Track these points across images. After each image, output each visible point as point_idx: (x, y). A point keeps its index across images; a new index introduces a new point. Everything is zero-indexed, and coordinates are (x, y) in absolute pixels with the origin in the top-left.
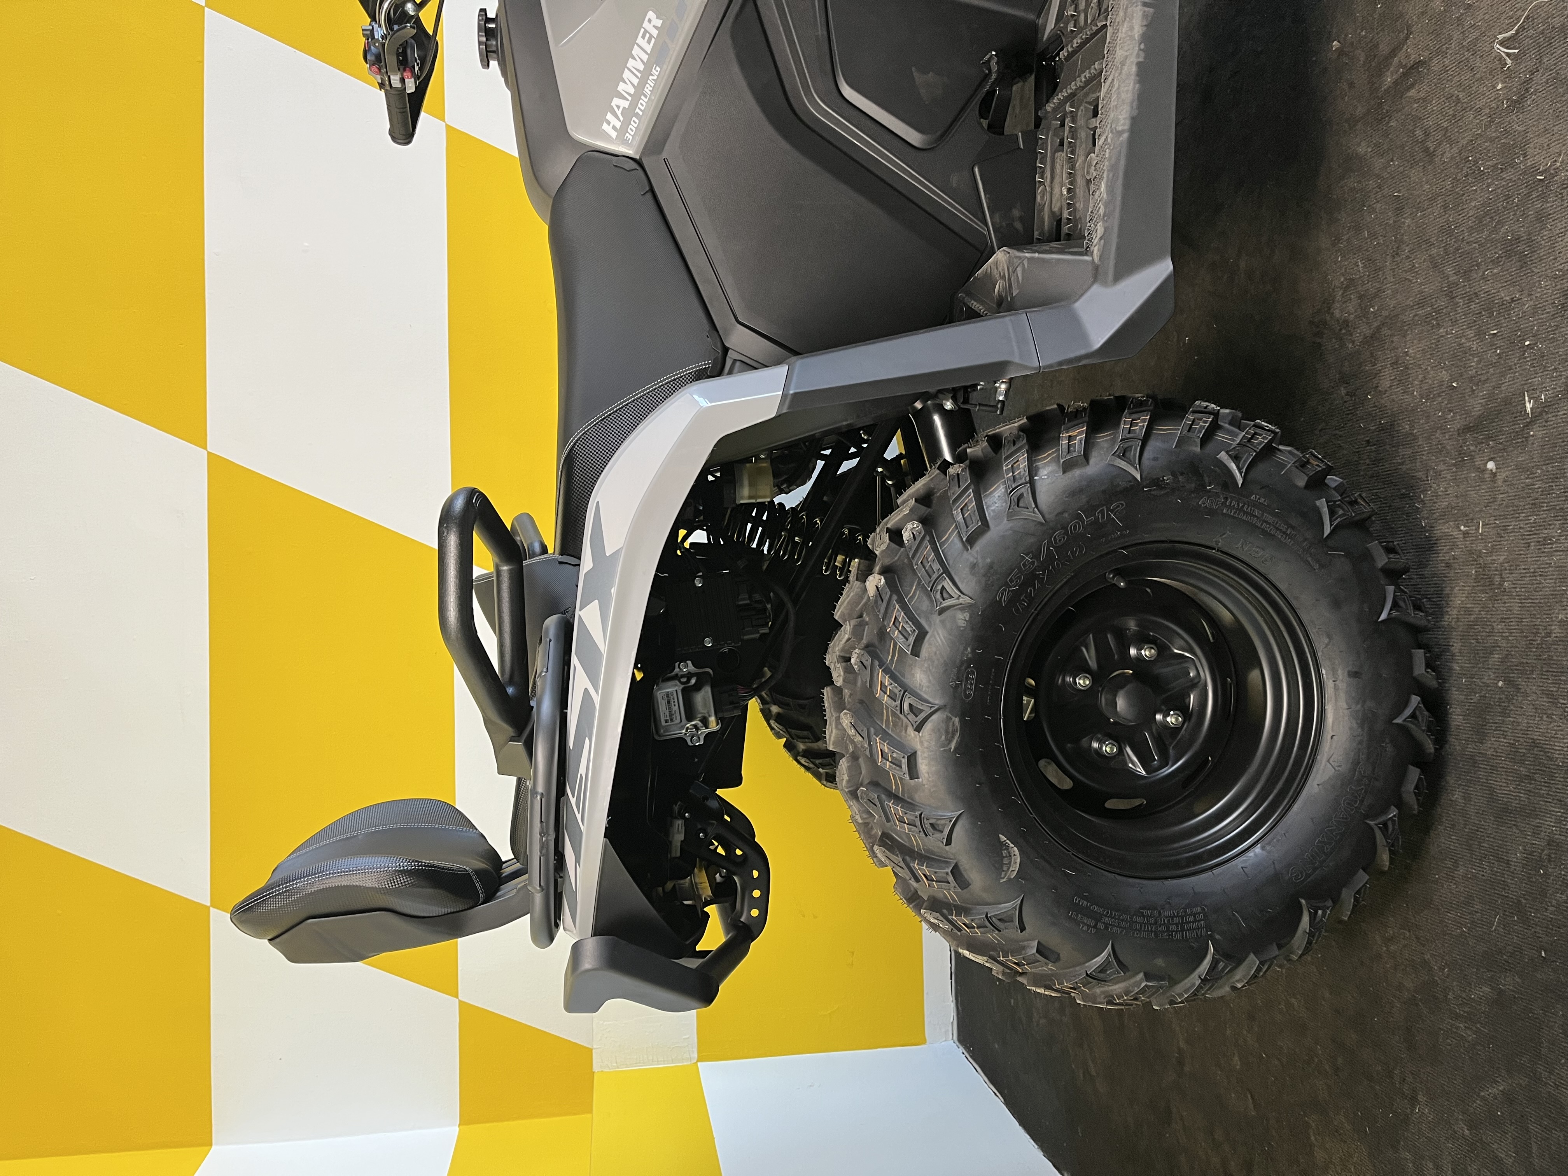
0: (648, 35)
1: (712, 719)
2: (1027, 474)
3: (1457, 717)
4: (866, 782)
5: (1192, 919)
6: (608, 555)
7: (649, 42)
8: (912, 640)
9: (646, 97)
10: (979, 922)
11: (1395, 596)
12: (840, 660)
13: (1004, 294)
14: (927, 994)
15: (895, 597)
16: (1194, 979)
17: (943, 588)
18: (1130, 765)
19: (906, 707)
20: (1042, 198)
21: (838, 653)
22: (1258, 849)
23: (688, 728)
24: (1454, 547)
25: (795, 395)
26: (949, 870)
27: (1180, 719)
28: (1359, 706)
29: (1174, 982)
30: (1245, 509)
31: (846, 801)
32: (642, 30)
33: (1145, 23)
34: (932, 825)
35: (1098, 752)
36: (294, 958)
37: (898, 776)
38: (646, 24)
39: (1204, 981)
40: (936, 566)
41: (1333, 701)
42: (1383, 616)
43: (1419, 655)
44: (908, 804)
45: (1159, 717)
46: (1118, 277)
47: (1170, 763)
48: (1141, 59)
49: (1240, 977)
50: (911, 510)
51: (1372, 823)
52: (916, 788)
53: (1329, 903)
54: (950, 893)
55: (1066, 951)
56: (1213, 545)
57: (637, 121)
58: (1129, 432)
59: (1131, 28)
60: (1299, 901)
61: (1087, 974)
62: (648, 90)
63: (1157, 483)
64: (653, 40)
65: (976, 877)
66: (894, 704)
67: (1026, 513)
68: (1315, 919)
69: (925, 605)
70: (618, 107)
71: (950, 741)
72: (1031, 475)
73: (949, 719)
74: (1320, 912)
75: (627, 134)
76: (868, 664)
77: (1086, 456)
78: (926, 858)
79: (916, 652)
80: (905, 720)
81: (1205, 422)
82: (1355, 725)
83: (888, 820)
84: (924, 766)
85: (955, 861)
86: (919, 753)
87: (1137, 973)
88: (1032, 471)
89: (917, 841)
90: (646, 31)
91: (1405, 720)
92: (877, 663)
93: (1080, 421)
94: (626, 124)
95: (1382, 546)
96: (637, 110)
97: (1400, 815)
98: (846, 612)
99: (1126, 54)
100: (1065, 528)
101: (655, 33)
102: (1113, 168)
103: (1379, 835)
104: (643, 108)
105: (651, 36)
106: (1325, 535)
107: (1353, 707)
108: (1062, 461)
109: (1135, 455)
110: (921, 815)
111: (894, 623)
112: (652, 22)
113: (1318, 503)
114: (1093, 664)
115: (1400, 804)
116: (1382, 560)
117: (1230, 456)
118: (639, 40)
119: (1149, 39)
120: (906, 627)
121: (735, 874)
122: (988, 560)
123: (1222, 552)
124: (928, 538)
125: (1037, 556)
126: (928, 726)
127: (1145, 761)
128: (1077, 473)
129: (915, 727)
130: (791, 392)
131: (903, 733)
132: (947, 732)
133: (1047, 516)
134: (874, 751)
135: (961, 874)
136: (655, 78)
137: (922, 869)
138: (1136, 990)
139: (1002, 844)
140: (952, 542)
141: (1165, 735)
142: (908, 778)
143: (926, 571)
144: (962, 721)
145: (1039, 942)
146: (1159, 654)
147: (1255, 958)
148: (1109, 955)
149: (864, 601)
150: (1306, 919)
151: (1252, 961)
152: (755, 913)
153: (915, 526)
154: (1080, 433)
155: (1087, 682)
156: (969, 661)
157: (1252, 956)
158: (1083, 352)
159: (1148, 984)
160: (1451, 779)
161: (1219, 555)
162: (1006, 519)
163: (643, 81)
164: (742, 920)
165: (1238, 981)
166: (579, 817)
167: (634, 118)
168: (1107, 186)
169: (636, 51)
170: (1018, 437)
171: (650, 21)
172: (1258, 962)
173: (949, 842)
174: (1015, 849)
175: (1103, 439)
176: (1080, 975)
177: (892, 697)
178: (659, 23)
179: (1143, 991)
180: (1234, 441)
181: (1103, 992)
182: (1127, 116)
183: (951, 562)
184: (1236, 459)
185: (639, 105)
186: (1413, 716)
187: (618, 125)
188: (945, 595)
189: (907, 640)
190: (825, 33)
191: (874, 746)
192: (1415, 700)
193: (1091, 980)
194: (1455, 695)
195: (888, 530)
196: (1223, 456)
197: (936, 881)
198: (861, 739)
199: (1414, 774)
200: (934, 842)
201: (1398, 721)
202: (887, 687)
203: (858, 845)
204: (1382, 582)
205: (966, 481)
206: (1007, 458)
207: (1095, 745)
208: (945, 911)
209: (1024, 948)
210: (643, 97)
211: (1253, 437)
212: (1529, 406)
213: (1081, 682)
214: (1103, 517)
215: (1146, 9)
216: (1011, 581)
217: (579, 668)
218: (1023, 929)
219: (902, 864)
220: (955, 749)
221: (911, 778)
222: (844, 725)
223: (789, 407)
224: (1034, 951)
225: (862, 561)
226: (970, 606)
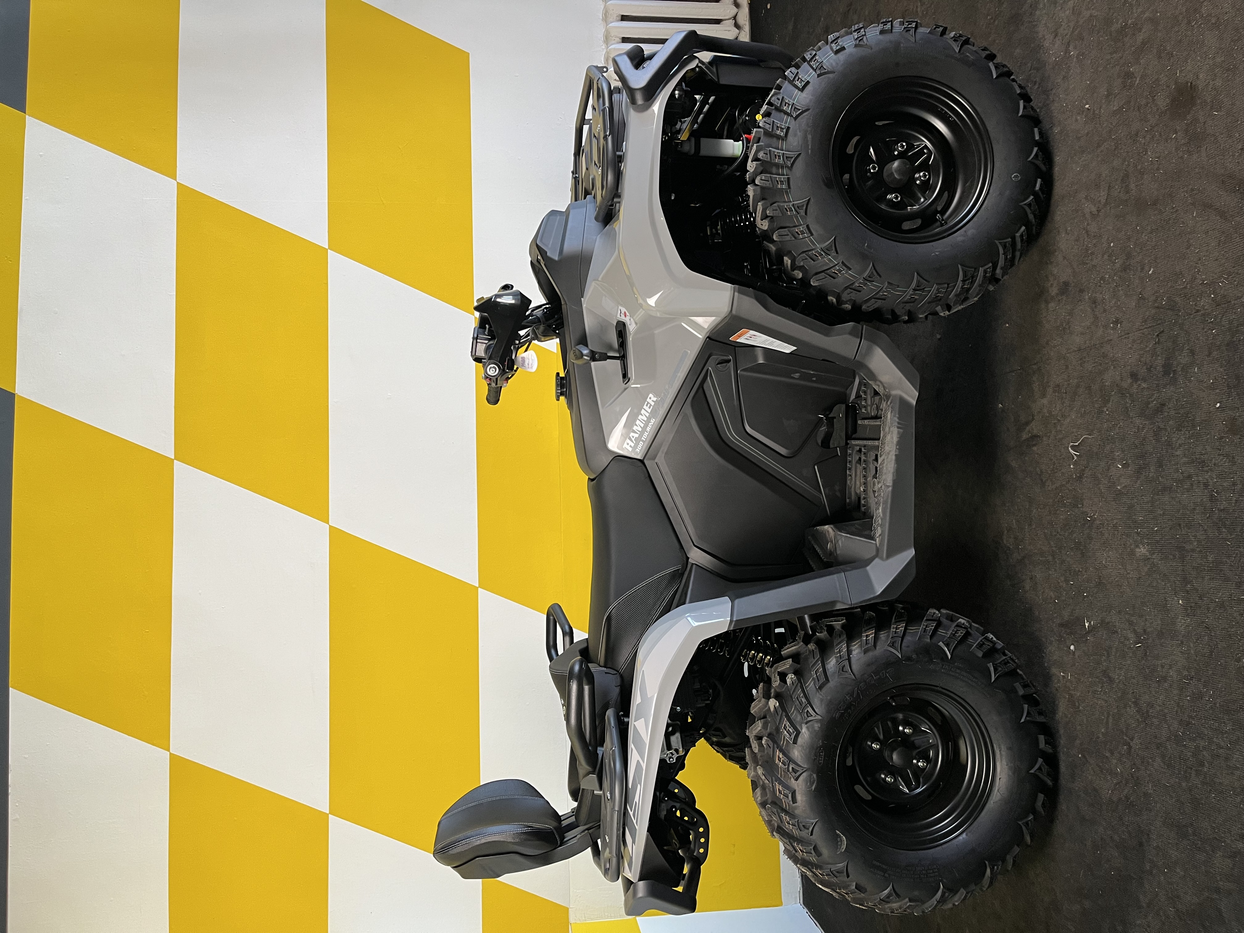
0: (649, 405)
1: (681, 749)
2: (847, 655)
3: (1063, 768)
4: (770, 801)
5: (931, 871)
6: (649, 697)
7: (650, 408)
8: (793, 736)
9: (647, 432)
10: (826, 873)
11: (1028, 710)
12: (756, 738)
13: (832, 550)
14: (783, 872)
15: (784, 714)
16: (934, 901)
17: (808, 711)
18: (901, 787)
19: (790, 769)
20: (850, 483)
21: (754, 734)
22: (964, 835)
23: (667, 754)
24: (1059, 681)
25: (737, 621)
26: (812, 848)
27: (925, 764)
28: (1012, 764)
29: (923, 902)
30: (952, 669)
31: (759, 808)
32: (646, 402)
33: (898, 436)
34: (804, 826)
35: (884, 780)
36: (464, 877)
37: (786, 802)
38: (648, 400)
39: (938, 902)
40: (804, 700)
41: (1000, 761)
42: (1022, 720)
43: (1042, 738)
44: (792, 816)
45: (915, 761)
46: (889, 556)
47: (921, 787)
48: (897, 453)
49: (957, 900)
50: (790, 666)
51: (1020, 823)
52: (795, 808)
53: (1000, 863)
54: (813, 858)
55: (869, 887)
56: (938, 685)
57: (643, 443)
58: (895, 633)
59: (892, 438)
60: (985, 862)
61: (880, 899)
62: (648, 429)
63: (909, 659)
64: (652, 407)
65: (825, 852)
66: (784, 767)
67: (847, 675)
68: (993, 871)
69: (799, 718)
70: (633, 437)
71: (812, 786)
72: (849, 656)
73: (811, 775)
74: (996, 867)
75: (637, 449)
76: (771, 746)
77: (875, 646)
78: (800, 841)
79: (795, 742)
80: (790, 775)
81: (932, 626)
82: (1011, 774)
83: (782, 822)
84: (799, 797)
85: (814, 844)
86: (797, 791)
87: (905, 899)
88: (849, 652)
89: (796, 832)
90: (648, 403)
91: (1035, 771)
92: (775, 746)
93: (870, 627)
94: (636, 445)
95: (1021, 685)
96: (643, 438)
97: (1035, 819)
98: (757, 711)
99: (890, 449)
100: (865, 682)
101: (653, 404)
102: (885, 503)
103: (1024, 828)
104: (645, 437)
105: (651, 405)
106: (992, 681)
107: (1009, 765)
108: (863, 649)
109: (898, 645)
110: (798, 821)
111: (784, 728)
112: (652, 399)
113: (988, 665)
114: (881, 737)
115: (1034, 811)
116: (1021, 692)
117: (944, 644)
118: (645, 407)
119: (901, 443)
120: (790, 729)
121: (691, 830)
122: (829, 698)
123: (942, 688)
124: (799, 684)
125: (852, 695)
126: (801, 778)
127: (908, 786)
128: (870, 654)
129: (795, 778)
130: (735, 620)
131: (789, 781)
132: (810, 781)
133: (856, 676)
134: (775, 788)
135: (817, 849)
136: (652, 424)
137: (799, 847)
138: (905, 907)
139: (838, 835)
140: (811, 685)
141: (918, 772)
142: (792, 803)
143: (799, 702)
144: (817, 776)
145: (856, 884)
146: (914, 731)
147: (964, 890)
148: (891, 890)
149: (767, 708)
150: (988, 871)
151: (962, 892)
152: (702, 851)
153: (793, 677)
154: (872, 634)
155: (878, 747)
156: (821, 747)
157: (962, 890)
158: (872, 596)
159: (911, 904)
160: (1062, 798)
161: (941, 689)
162: (837, 677)
163: (646, 425)
164: (695, 854)
165: (956, 901)
166: (635, 822)
167: (641, 442)
168: (882, 510)
169: (643, 412)
170: (842, 633)
171: (650, 398)
172: (965, 892)
173: (812, 834)
174: (844, 837)
175: (883, 635)
176: (877, 899)
177: (784, 763)
178: (655, 399)
179: (908, 907)
180: (946, 633)
181: (889, 907)
182: (891, 478)
183: (811, 698)
184: (947, 645)
185: (644, 436)
186: (1040, 769)
187: (633, 445)
188: (809, 715)
189: (791, 736)
190: (738, 403)
191: (775, 787)
192: (1040, 760)
193: (882, 902)
194: (1062, 757)
195: (779, 673)
196: (941, 644)
197: (805, 853)
198: (768, 782)
199: (1041, 797)
200: (805, 834)
201: (1032, 771)
202: (781, 759)
203: (765, 830)
204: (1022, 703)
205: (817, 656)
206: (837, 645)
207: (883, 776)
208: (810, 867)
209: (849, 886)
210: (646, 432)
211: (956, 632)
212: (1087, 625)
213: (875, 746)
214: (883, 676)
215: (899, 430)
216: (840, 707)
217: (635, 751)
218: (848, 876)
219: (788, 843)
220: (814, 789)
221: (793, 803)
222: (759, 773)
223: (734, 627)
224: (854, 887)
225: (765, 684)
226: (820, 720)
